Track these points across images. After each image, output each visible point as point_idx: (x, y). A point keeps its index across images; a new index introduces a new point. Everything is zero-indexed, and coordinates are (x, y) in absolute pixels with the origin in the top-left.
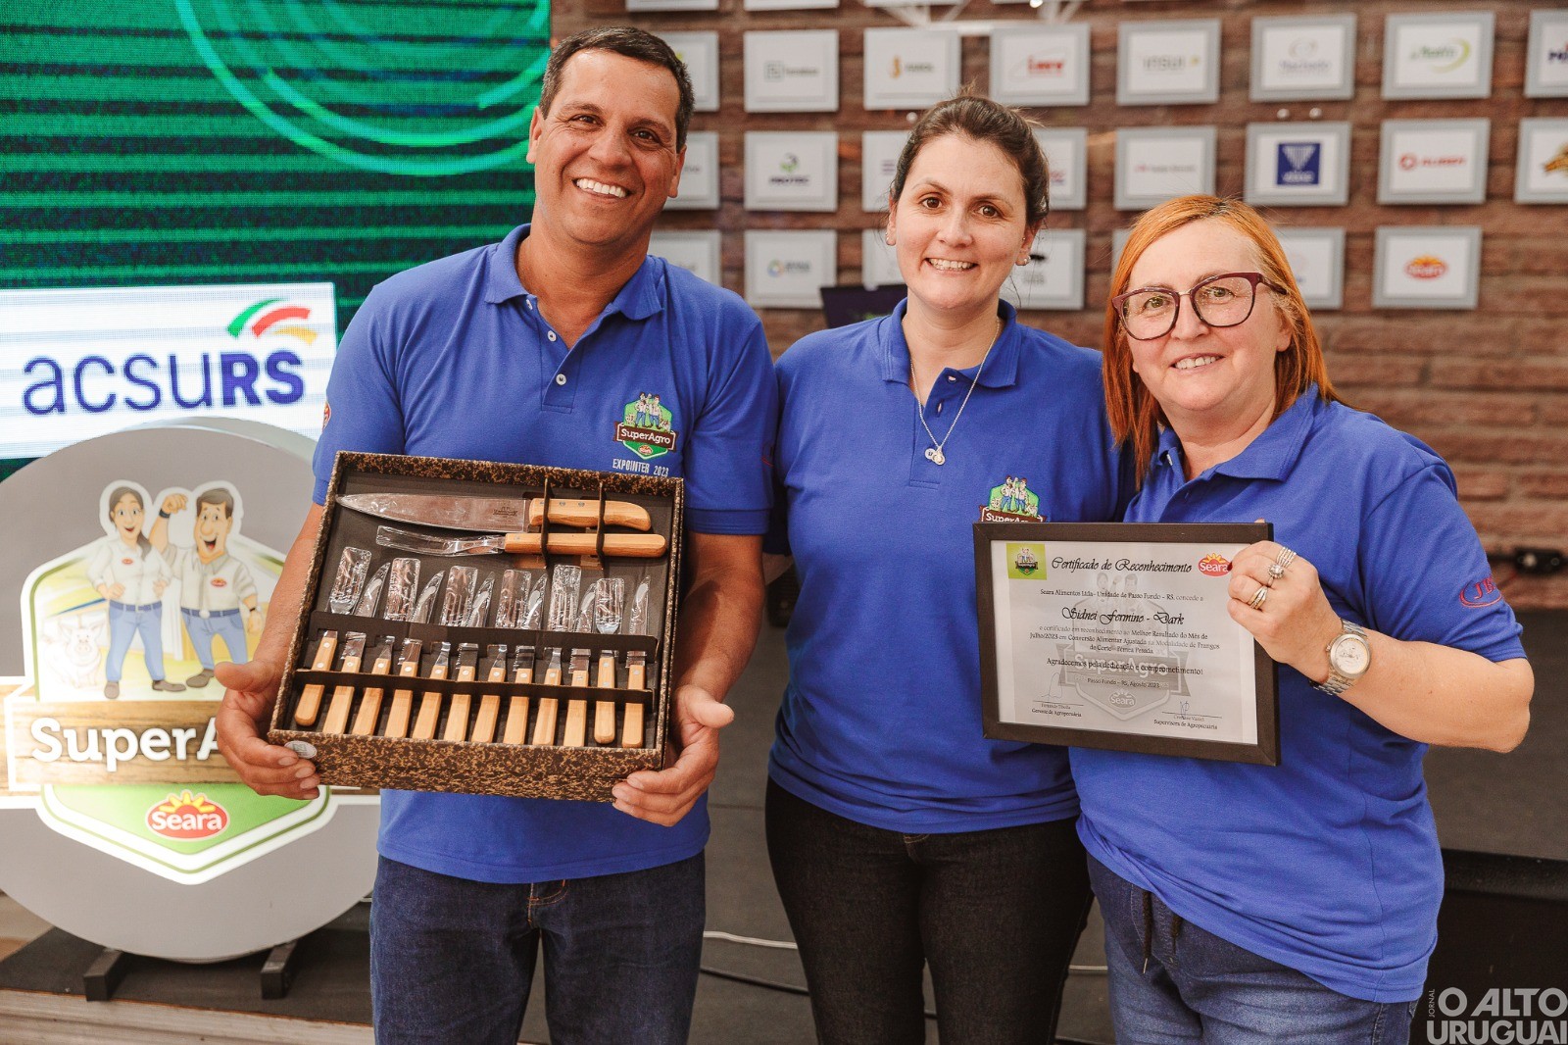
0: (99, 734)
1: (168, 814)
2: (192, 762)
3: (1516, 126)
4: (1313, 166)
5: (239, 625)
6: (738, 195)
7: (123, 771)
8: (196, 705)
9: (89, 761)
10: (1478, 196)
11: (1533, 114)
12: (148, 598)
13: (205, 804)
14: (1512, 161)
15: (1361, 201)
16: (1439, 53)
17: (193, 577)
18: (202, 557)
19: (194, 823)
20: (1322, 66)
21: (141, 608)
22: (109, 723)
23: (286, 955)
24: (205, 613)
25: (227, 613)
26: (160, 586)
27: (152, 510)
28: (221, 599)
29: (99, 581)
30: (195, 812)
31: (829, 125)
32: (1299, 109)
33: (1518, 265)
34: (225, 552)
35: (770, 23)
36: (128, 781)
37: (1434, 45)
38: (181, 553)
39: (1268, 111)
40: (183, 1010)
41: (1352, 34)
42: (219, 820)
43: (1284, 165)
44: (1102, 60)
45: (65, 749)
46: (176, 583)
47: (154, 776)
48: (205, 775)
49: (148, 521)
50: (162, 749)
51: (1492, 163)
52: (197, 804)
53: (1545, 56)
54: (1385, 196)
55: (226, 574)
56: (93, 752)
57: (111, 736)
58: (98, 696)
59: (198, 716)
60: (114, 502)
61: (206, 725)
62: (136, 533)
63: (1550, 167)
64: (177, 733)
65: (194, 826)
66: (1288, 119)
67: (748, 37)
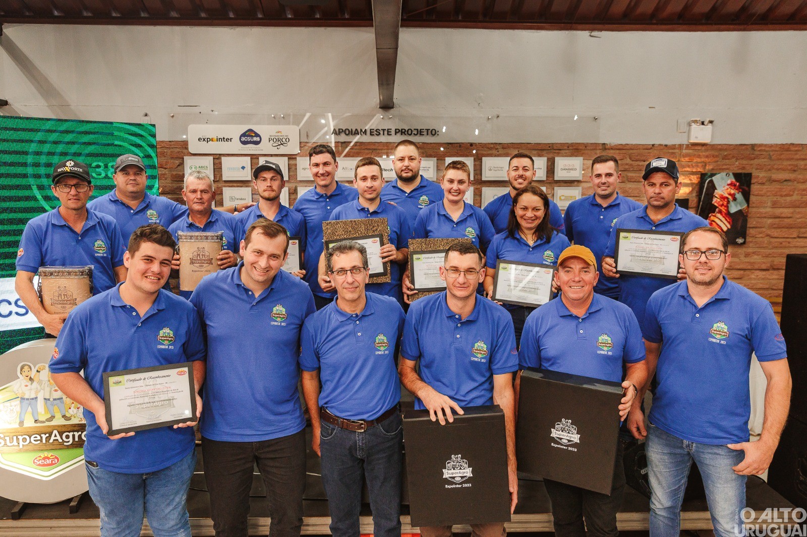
0: (17, 437)
1: (40, 460)
2: (48, 444)
5: (63, 402)
7: (25, 448)
8: (49, 427)
9: (13, 446)
12: (33, 396)
13: (52, 456)
17: (47, 389)
18: (51, 382)
19: (49, 462)
21: (31, 399)
22: (21, 434)
23: (78, 499)
24: (51, 399)
25: (58, 399)
26: (37, 392)
27: (34, 371)
28: (57, 395)
29: (16, 392)
30: (48, 458)
35: (231, 185)
36: (27, 451)
38: (44, 382)
40: (44, 520)
42: (56, 460)
45: (5, 442)
46: (42, 391)
47: (35, 449)
48: (52, 447)
49: (33, 373)
50: (38, 440)
52: (49, 456)
56: (15, 443)
57: (21, 438)
58: (16, 426)
59: (50, 430)
60: (22, 368)
61: (52, 432)
62: (29, 377)
64: (43, 435)
65: (48, 463)
67: (224, 189)
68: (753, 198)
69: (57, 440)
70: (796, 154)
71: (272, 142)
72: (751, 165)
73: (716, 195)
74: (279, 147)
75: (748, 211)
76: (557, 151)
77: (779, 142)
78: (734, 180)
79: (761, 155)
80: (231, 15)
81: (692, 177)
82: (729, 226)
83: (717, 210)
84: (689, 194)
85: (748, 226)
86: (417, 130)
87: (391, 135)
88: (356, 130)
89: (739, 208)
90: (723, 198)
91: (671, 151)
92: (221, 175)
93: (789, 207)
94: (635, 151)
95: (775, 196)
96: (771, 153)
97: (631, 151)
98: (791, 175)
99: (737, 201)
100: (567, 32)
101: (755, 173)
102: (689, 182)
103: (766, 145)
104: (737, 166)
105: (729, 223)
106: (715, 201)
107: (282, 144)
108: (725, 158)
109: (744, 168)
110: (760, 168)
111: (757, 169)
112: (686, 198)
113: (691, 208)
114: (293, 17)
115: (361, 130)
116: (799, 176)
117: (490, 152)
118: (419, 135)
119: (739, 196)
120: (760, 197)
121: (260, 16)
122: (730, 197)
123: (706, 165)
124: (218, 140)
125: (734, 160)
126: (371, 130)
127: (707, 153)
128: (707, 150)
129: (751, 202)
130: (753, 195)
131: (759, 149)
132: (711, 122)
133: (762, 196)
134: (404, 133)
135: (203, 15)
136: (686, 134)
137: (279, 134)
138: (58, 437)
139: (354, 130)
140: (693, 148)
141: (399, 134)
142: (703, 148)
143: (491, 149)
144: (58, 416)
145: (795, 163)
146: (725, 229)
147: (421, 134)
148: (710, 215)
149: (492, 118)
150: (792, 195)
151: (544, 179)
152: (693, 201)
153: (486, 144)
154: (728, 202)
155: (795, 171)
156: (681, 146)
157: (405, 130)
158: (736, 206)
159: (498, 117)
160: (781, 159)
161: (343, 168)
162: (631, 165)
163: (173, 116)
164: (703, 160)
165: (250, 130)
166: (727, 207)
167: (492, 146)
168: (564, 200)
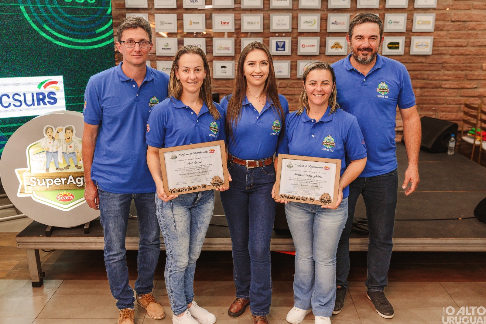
1: (61, 196)
3: (325, 38)
4: (284, 46)
5: (75, 156)
6: (154, 52)
8: (66, 173)
10: (318, 54)
11: (329, 36)
12: (55, 150)
13: (69, 194)
14: (325, 46)
15: (293, 54)
16: (309, 22)
17: (65, 146)
18: (67, 141)
20: (285, 24)
21: (53, 153)
24: (68, 153)
25: (72, 153)
26: (57, 148)
27: (55, 131)
28: (71, 150)
29: (44, 147)
30: (67, 196)
31: (175, 36)
32: (280, 34)
34: (72, 140)
37: (308, 21)
38: (62, 141)
39: (274, 34)
40: (68, 238)
41: (291, 17)
42: (72, 197)
43: (277, 46)
44: (237, 22)
46: (61, 147)
49: (54, 134)
50: (59, 183)
51: (320, 46)
52: (67, 194)
53: (331, 23)
54: (299, 54)
55: (72, 145)
59: (67, 175)
60: (47, 130)
61: (69, 177)
62: (52, 136)
63: (332, 47)
64: (62, 179)
65: (67, 199)
66: (278, 36)
67: (156, 15)
69: (72, 183)
92: (153, 5)
138: (73, 181)
144: (73, 165)
151: (406, 7)
168: (421, 24)
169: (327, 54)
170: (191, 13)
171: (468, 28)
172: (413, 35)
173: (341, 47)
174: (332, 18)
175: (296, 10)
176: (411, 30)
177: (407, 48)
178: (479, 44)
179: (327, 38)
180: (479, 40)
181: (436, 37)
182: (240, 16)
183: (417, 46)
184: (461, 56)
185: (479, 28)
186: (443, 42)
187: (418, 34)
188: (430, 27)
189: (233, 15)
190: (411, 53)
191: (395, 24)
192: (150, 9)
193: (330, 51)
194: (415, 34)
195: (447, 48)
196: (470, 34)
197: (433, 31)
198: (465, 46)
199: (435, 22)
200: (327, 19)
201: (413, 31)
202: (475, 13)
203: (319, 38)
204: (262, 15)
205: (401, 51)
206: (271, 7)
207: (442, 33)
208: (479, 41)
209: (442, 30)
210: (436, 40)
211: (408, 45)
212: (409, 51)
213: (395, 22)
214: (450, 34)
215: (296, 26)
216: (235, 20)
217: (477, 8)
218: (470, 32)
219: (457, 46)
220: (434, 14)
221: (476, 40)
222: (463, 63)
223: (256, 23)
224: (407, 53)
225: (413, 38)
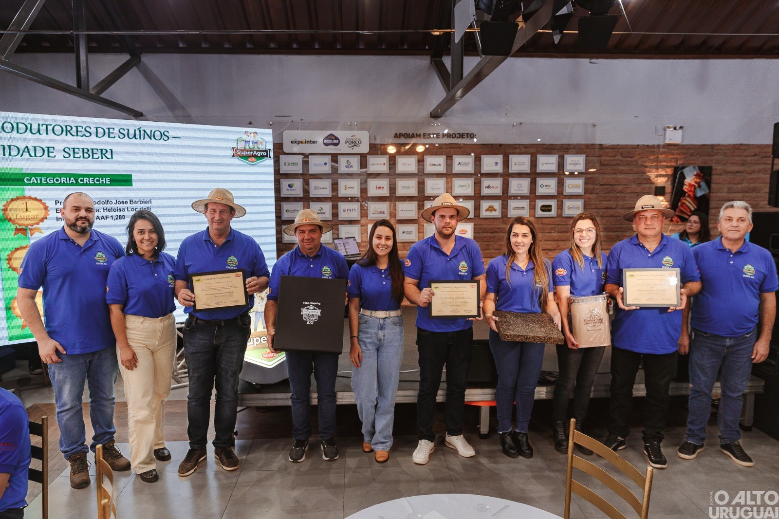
3: (479, 202)
11: (482, 199)
14: (479, 209)
16: (463, 186)
20: (440, 188)
31: (329, 200)
33: (481, 231)
35: (315, 177)
39: (428, 198)
41: (445, 182)
44: (392, 186)
51: (475, 209)
53: (485, 187)
62: (261, 297)
63: (487, 210)
67: (310, 180)
68: (713, 186)
70: (745, 152)
71: (348, 143)
72: (712, 160)
73: (686, 184)
74: (353, 147)
75: (709, 196)
76: (566, 150)
77: (732, 143)
78: (699, 172)
79: (719, 152)
80: (317, 46)
81: (667, 169)
82: (695, 207)
83: (687, 195)
84: (665, 183)
85: (711, 206)
86: (460, 134)
87: (439, 138)
88: (413, 134)
89: (703, 193)
90: (690, 185)
91: (651, 150)
92: (308, 170)
93: (740, 193)
94: (624, 150)
95: (729, 184)
96: (726, 151)
97: (622, 150)
98: (741, 168)
99: (702, 187)
100: (572, 60)
101: (714, 166)
102: (665, 173)
103: (722, 145)
104: (701, 161)
105: (695, 204)
106: (685, 188)
107: (355, 145)
108: (692, 155)
109: (706, 163)
110: (718, 162)
111: (716, 163)
112: (663, 186)
113: (667, 193)
114: (364, 47)
115: (417, 134)
116: (748, 169)
117: (515, 151)
118: (461, 138)
119: (703, 184)
120: (718, 185)
121: (338, 47)
122: (696, 185)
123: (677, 161)
124: (306, 142)
125: (698, 156)
126: (424, 134)
127: (678, 152)
128: (678, 149)
129: (712, 189)
130: (713, 183)
131: (717, 148)
132: (681, 128)
133: (720, 184)
134: (450, 136)
135: (295, 46)
136: (662, 137)
137: (353, 138)
139: (411, 134)
140: (668, 147)
141: (445, 138)
142: (676, 147)
143: (516, 148)
145: (744, 158)
146: (693, 209)
147: (462, 138)
148: (681, 198)
149: (516, 125)
150: (742, 183)
151: (556, 171)
152: (669, 189)
153: (512, 145)
154: (695, 189)
155: (744, 165)
156: (659, 146)
157: (450, 134)
158: (701, 191)
159: (521, 124)
160: (733, 156)
161: (403, 164)
162: (622, 160)
163: (271, 125)
164: (675, 156)
165: (331, 135)
166: (694, 192)
167: (517, 146)
168: (571, 188)
169: (481, 217)
170: (346, 178)
171: (616, 191)
172: (564, 198)
173: (495, 210)
174: (485, 182)
175: (450, 174)
176: (563, 194)
177: (559, 211)
178: (628, 206)
179: (481, 201)
180: (628, 202)
181: (587, 200)
182: (395, 181)
183: (569, 208)
184: (612, 218)
185: (626, 191)
186: (593, 204)
187: (569, 197)
188: (580, 191)
189: (388, 179)
190: (564, 215)
191: (546, 187)
192: (305, 174)
193: (484, 214)
194: (567, 197)
195: (597, 210)
196: (618, 197)
197: (583, 194)
198: (615, 208)
199: (585, 186)
200: (480, 183)
201: (565, 194)
202: (621, 177)
203: (473, 201)
204: (416, 179)
205: (553, 213)
206: (425, 172)
207: (592, 196)
208: (628, 204)
209: (591, 193)
210: (586, 203)
211: (560, 207)
212: (562, 213)
213: (546, 186)
214: (600, 196)
215: (450, 189)
216: (390, 184)
217: (623, 172)
218: (619, 195)
219: (607, 208)
220: (584, 179)
221: (625, 202)
222: (614, 225)
223: (411, 187)
224: (560, 215)
225: (564, 200)
